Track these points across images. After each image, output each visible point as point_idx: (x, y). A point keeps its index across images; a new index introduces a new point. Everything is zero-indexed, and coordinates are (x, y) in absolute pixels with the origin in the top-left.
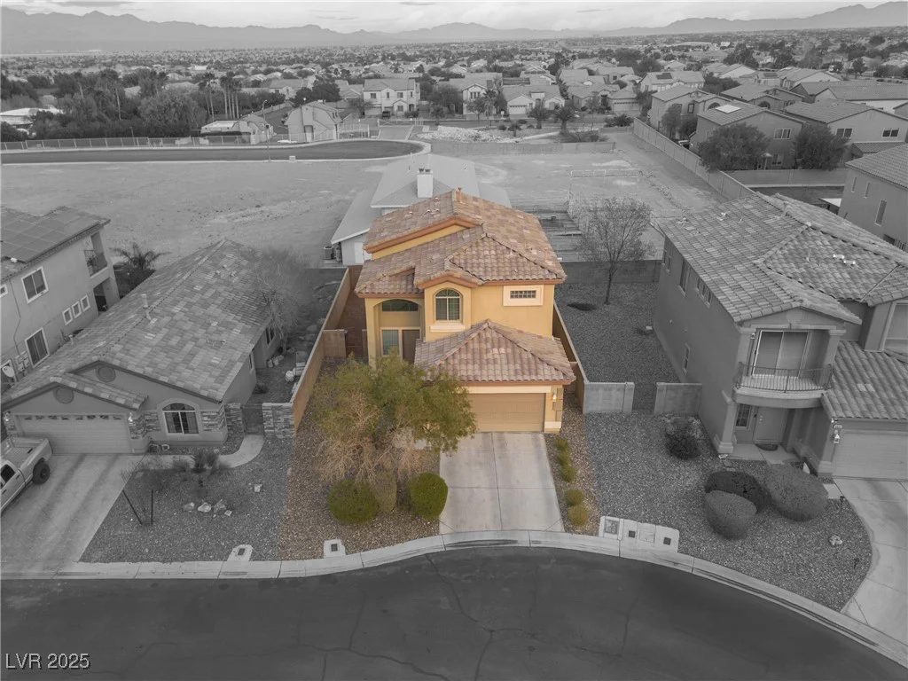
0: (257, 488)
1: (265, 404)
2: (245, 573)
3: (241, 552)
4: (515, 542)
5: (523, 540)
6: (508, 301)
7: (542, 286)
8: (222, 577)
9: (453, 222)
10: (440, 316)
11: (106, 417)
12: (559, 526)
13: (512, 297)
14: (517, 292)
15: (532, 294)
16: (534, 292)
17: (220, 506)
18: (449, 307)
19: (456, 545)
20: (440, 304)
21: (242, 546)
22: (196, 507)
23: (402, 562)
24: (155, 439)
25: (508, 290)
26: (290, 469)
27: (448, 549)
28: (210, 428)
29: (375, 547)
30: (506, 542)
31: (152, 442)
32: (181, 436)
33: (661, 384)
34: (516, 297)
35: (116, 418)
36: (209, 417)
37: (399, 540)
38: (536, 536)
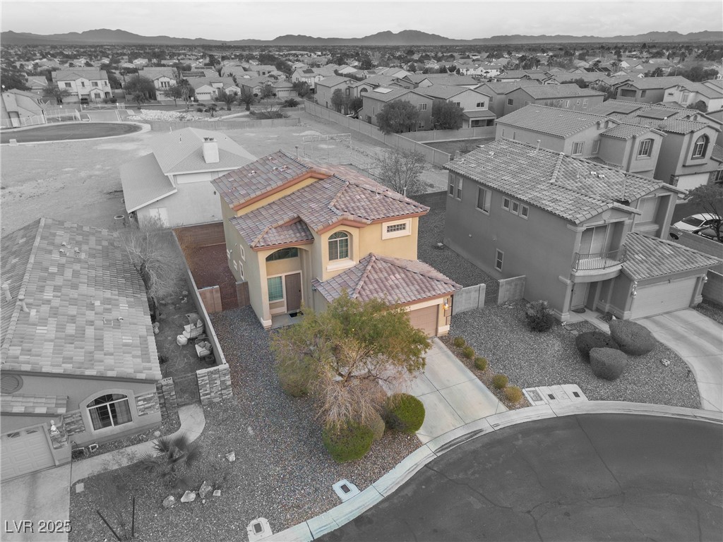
0: (232, 457)
1: (198, 372)
3: (258, 528)
4: (481, 431)
5: (487, 427)
6: (386, 235)
7: (411, 219)
9: (309, 175)
10: (333, 257)
11: (17, 434)
12: (502, 408)
13: (388, 231)
14: (391, 227)
15: (403, 227)
16: (404, 224)
17: (205, 488)
18: (340, 248)
19: (442, 448)
20: (332, 245)
21: (254, 522)
22: (178, 500)
23: (411, 479)
24: (78, 442)
25: (385, 225)
26: (249, 428)
27: (439, 454)
28: (147, 411)
29: (380, 475)
30: (476, 433)
31: (77, 446)
32: (112, 429)
33: (502, 281)
34: (391, 230)
35: (29, 432)
36: (144, 400)
38: (493, 421)
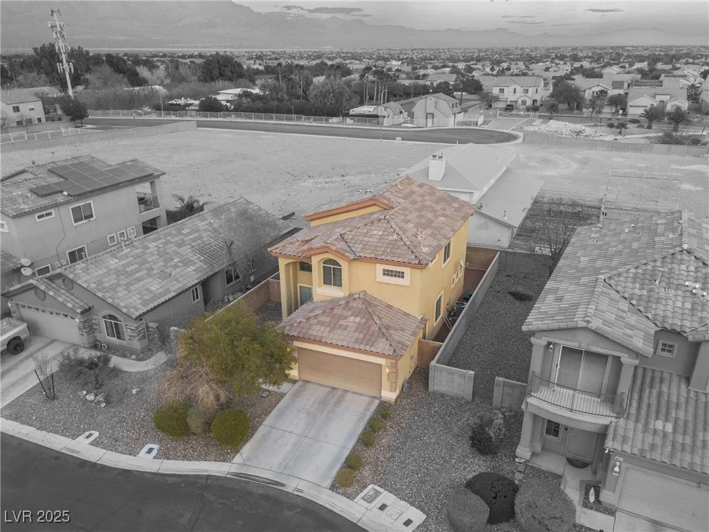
0: (135, 391)
1: (172, 328)
2: (78, 452)
3: (89, 436)
4: (283, 485)
5: (291, 486)
6: (381, 278)
7: (409, 269)
8: (63, 451)
10: (327, 281)
11: (66, 316)
12: (328, 483)
13: (384, 274)
14: (388, 271)
15: (401, 275)
16: (403, 273)
17: (100, 398)
18: (332, 275)
19: (237, 475)
20: (326, 271)
21: (92, 432)
22: (86, 394)
23: (186, 475)
24: (99, 338)
25: (380, 268)
27: (228, 476)
28: (132, 338)
29: (177, 458)
30: (277, 483)
31: (96, 341)
32: (114, 340)
33: (499, 379)
34: (388, 275)
36: (130, 329)
37: (198, 458)
38: (302, 485)
